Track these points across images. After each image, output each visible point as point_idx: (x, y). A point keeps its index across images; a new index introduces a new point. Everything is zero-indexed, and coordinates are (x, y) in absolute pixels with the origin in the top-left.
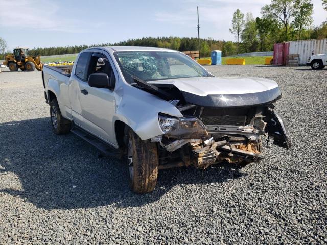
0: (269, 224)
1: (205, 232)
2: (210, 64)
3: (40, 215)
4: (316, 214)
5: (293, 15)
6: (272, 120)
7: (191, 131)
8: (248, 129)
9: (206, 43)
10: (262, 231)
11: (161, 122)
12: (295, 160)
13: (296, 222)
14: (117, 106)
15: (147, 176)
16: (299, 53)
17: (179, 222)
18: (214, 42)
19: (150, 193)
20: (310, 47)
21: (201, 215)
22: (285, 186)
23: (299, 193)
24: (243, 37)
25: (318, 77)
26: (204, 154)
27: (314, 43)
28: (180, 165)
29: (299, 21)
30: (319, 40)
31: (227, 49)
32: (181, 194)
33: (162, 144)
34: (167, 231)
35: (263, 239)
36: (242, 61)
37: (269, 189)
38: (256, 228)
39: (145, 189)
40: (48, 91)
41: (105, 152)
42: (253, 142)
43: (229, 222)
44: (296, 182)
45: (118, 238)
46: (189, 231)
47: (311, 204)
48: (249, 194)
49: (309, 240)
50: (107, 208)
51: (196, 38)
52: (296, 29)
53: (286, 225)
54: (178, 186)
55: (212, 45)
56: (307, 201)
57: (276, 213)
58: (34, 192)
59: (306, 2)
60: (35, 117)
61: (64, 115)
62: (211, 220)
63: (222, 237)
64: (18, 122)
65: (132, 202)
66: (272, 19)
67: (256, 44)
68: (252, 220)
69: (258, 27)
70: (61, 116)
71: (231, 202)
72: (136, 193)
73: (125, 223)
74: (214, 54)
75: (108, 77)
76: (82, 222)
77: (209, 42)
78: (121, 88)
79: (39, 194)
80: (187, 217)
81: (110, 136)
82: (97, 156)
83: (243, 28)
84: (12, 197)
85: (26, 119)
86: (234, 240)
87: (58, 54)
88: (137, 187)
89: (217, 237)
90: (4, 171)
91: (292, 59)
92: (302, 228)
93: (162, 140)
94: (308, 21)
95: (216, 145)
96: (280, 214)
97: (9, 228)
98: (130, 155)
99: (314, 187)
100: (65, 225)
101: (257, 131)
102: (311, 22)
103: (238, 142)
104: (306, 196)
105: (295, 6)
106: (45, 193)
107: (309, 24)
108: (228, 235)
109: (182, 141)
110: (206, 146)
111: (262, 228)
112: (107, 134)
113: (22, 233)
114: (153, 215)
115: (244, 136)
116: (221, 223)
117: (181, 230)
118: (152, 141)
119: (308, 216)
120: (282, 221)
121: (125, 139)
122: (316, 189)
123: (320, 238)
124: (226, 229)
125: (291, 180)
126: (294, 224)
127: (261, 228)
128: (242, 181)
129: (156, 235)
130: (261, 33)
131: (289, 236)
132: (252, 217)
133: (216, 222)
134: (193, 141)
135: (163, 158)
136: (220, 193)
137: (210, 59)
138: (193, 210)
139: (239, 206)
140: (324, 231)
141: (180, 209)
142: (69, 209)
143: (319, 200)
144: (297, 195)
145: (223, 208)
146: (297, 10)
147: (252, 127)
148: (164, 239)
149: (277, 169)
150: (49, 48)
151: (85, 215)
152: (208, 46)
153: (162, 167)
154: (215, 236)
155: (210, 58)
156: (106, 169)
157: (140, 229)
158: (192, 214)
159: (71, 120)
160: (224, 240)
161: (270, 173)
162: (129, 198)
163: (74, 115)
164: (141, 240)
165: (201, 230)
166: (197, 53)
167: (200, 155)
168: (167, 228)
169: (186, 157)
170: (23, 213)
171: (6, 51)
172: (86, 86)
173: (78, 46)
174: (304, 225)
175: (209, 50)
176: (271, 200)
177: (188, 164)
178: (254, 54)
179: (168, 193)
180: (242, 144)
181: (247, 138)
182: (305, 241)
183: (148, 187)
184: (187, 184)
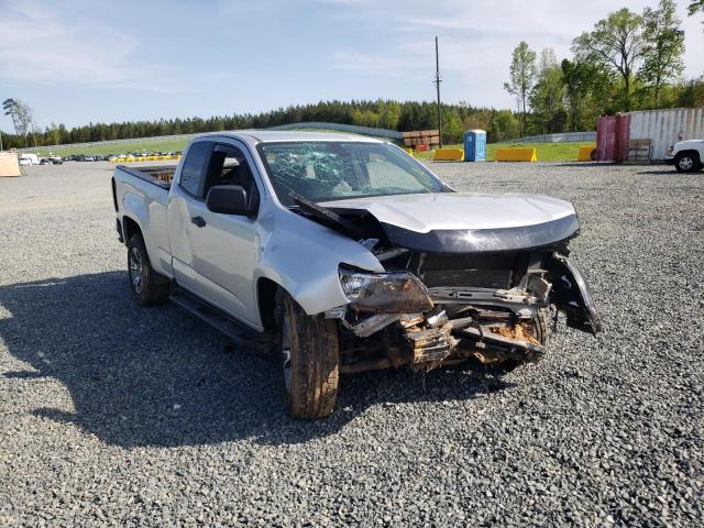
0: (546, 476)
1: (425, 490)
2: (463, 159)
3: (113, 458)
4: (639, 459)
5: (643, 54)
6: (564, 278)
7: (399, 299)
8: (515, 295)
9: (455, 113)
10: (532, 489)
11: (344, 280)
12: (613, 358)
13: (599, 473)
14: (263, 249)
15: (318, 384)
16: (651, 137)
17: (377, 473)
18: (472, 112)
19: (324, 418)
20: (675, 124)
21: (421, 459)
22: (587, 407)
23: (611, 421)
24: (534, 102)
25: (687, 189)
26: (425, 343)
27: (682, 117)
28: (383, 364)
29: (654, 68)
30: (693, 111)
31: (499, 127)
32: (384, 421)
33: (346, 324)
34: (353, 487)
35: (532, 502)
36: (531, 152)
37: (555, 412)
38: (522, 482)
39: (313, 410)
40: (125, 217)
41: (238, 340)
42: (525, 320)
43: (472, 472)
44: (611, 399)
45: (261, 499)
46: (395, 488)
47: (632, 441)
48: (515, 423)
49: (618, 504)
50: (241, 447)
51: (434, 103)
52: (648, 84)
53: (579, 477)
54: (380, 406)
55: (467, 119)
56: (625, 435)
57: (563, 457)
58: (100, 415)
59: (669, 27)
60: (94, 269)
61: (157, 266)
62: (439, 468)
63: (457, 499)
64: (62, 280)
65: (287, 436)
66: (597, 64)
67: (561, 115)
68: (515, 469)
69: (565, 80)
70: (150, 268)
71: (479, 435)
72: (297, 419)
73: (274, 474)
74: (470, 139)
75: (244, 192)
76: (193, 470)
77: (461, 111)
78: (270, 216)
79: (109, 421)
80: (392, 462)
81: (247, 308)
82: (221, 348)
83: (535, 83)
84: (58, 424)
85: (77, 274)
86: (479, 505)
87: (140, 136)
88: (298, 406)
89: (447, 499)
90: (40, 376)
91: (637, 150)
92: (610, 484)
93: (346, 315)
94: (674, 67)
95: (450, 325)
96: (570, 459)
97: (54, 481)
98: (286, 344)
99: (642, 409)
100: (161, 476)
101: (532, 299)
102: (680, 70)
103: (495, 320)
104: (624, 427)
105: (645, 35)
106: (120, 419)
107: (676, 74)
108: (467, 496)
109: (384, 317)
110: (430, 327)
111: (534, 482)
112: (241, 304)
113: (79, 490)
114: (328, 459)
115: (508, 310)
116: (457, 475)
117: (379, 487)
118: (327, 317)
119: (623, 461)
120: (573, 471)
121: (277, 312)
122: (645, 412)
123: (640, 502)
124: (464, 484)
125: (600, 396)
126: (595, 476)
127: (531, 483)
128: (504, 398)
129: (331, 494)
130: (571, 92)
131: (582, 497)
132: (518, 464)
133: (447, 473)
134: (406, 316)
135: (350, 352)
136: (459, 419)
137: (460, 148)
138: (405, 450)
139: (494, 443)
140: (650, 490)
141: (380, 449)
142: (168, 447)
143: (649, 433)
144: (608, 424)
145: (462, 448)
146: (649, 44)
147: (524, 292)
148: (347, 501)
149: (576, 375)
150: (121, 123)
151: (198, 459)
152: (459, 119)
153: (347, 369)
154: (444, 497)
155: (463, 145)
156: (238, 373)
157: (302, 483)
158: (402, 458)
159: (171, 276)
160: (460, 504)
161: (562, 383)
162: (284, 428)
163: (177, 266)
164: (304, 504)
165: (417, 487)
166: (433, 135)
167: (417, 344)
168: (354, 482)
169: (394, 350)
170: (80, 454)
171: (29, 129)
172: (202, 209)
173: (183, 118)
174: (614, 478)
175: (461, 130)
176: (557, 433)
177: (398, 362)
178: (557, 138)
179: (358, 418)
180: (504, 325)
181: (513, 314)
182: (611, 507)
183: (319, 407)
184: (397, 402)
